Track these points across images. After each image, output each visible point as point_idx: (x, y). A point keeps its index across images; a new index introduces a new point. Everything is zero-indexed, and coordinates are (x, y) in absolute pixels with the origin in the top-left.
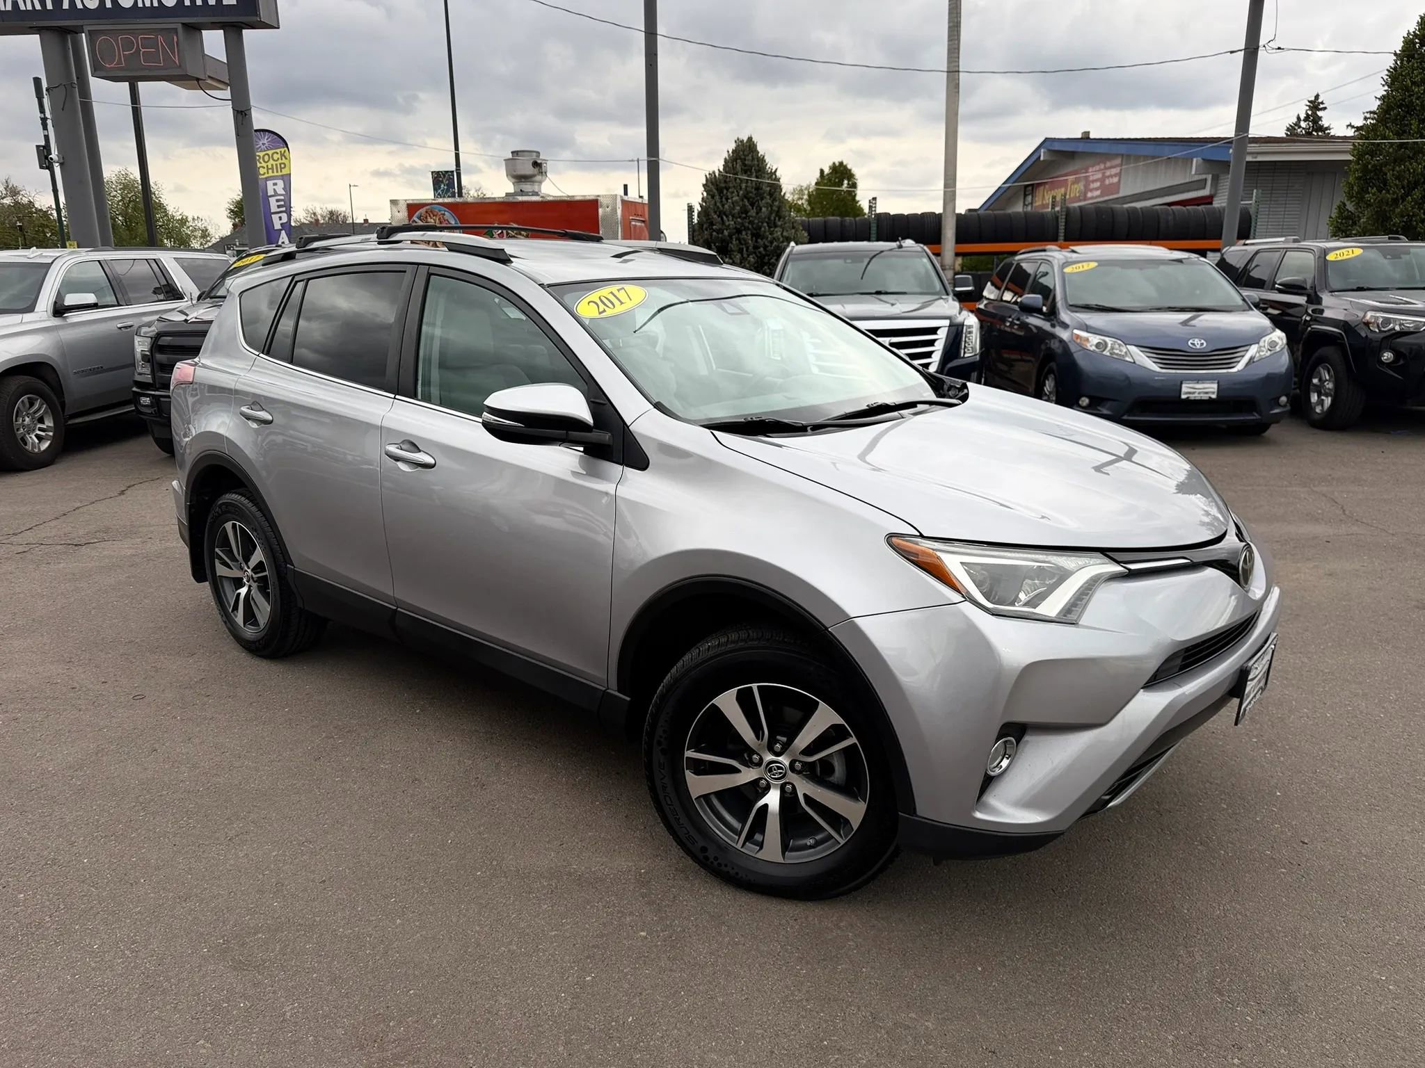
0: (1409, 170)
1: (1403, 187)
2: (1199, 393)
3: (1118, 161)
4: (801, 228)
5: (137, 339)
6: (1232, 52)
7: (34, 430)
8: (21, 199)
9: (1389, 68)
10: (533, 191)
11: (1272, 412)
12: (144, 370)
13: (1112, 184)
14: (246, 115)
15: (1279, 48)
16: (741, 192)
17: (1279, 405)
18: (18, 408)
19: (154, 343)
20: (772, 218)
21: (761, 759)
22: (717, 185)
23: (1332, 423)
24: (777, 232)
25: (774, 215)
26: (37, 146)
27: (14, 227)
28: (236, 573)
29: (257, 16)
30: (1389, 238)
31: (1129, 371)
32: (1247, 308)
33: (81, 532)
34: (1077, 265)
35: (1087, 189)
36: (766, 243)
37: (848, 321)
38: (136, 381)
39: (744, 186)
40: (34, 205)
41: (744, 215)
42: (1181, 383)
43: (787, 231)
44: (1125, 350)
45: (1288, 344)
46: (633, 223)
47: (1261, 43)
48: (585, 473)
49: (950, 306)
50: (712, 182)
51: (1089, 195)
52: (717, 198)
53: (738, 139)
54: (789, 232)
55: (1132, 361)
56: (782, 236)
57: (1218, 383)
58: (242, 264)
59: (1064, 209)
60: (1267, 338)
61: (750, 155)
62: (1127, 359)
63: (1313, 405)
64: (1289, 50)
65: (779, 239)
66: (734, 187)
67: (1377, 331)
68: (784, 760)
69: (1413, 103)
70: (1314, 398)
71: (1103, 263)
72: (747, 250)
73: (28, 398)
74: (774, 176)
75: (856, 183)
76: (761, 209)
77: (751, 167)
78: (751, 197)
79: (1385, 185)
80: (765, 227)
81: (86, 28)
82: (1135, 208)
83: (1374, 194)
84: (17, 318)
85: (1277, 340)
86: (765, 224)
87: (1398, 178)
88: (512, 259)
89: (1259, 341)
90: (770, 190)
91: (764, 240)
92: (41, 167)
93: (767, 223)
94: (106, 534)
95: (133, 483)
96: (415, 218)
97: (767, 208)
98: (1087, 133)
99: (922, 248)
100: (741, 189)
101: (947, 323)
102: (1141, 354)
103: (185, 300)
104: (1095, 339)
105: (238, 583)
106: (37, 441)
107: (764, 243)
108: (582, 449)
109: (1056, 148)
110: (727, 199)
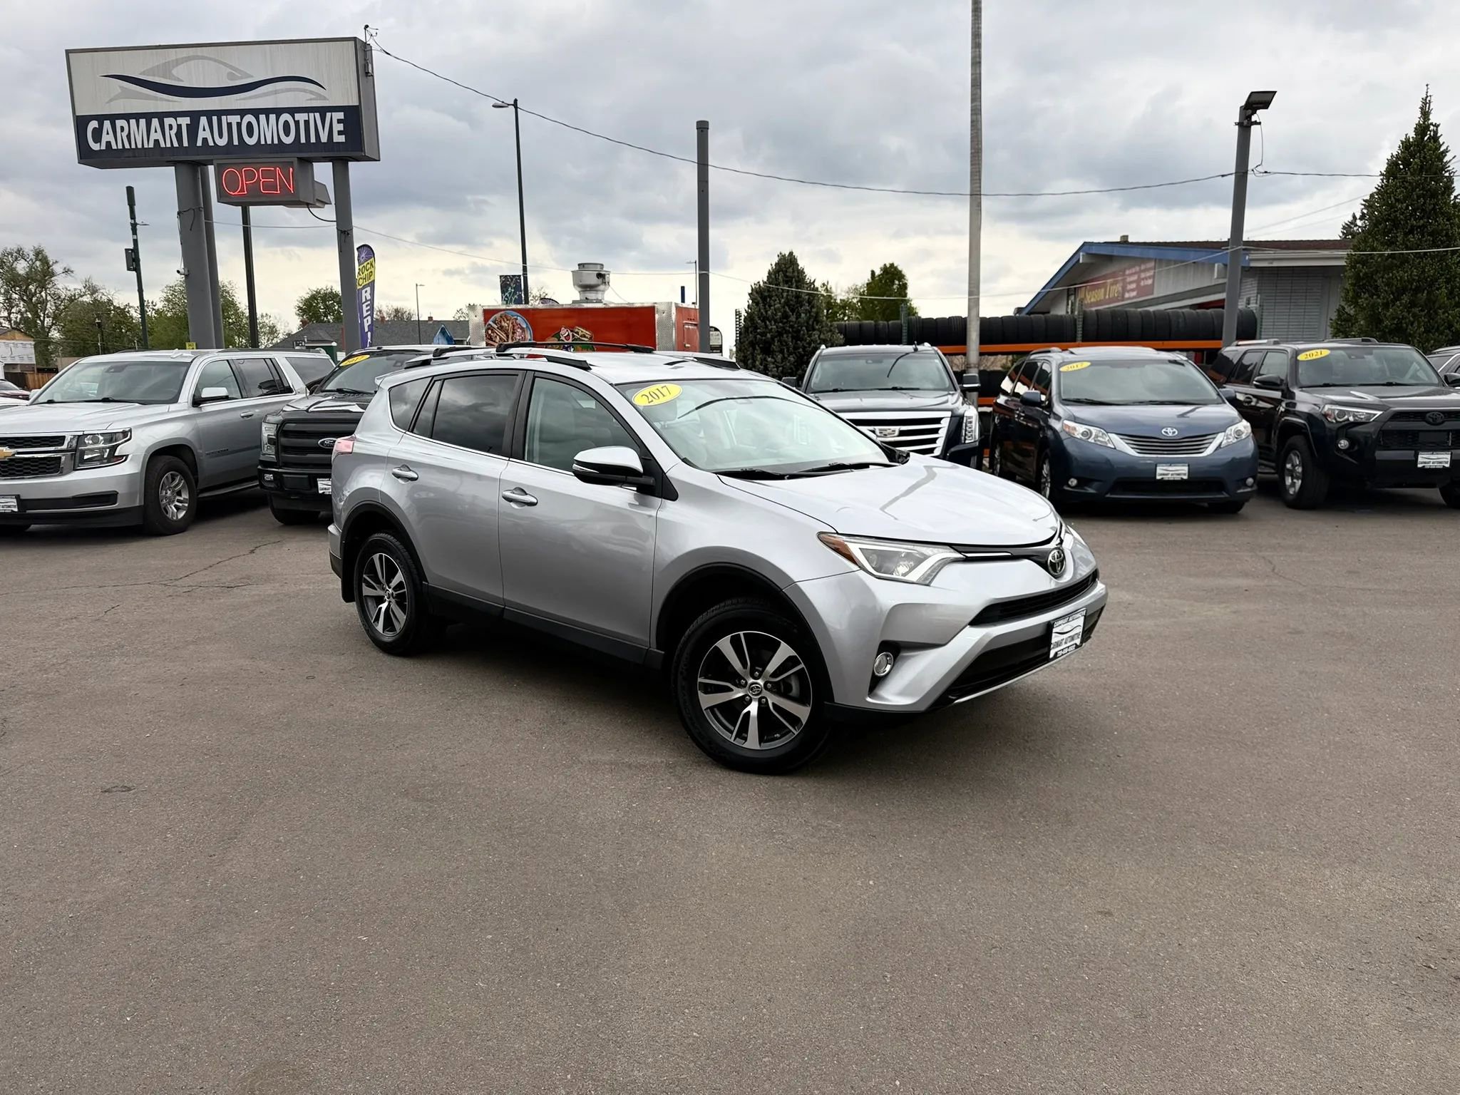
0: (1396, 277)
1: (1393, 293)
2: (1172, 475)
3: (1152, 264)
4: (837, 331)
5: (264, 426)
6: (1223, 176)
7: (173, 501)
8: (101, 297)
9: (1377, 186)
10: (597, 299)
11: (1239, 491)
12: (269, 452)
13: (1147, 285)
14: (348, 234)
15: (1266, 172)
16: (783, 300)
17: (1246, 486)
18: (163, 482)
19: (279, 430)
20: (811, 323)
21: (746, 683)
22: (762, 294)
23: (1303, 503)
24: (814, 335)
25: (812, 320)
26: (126, 250)
27: (93, 324)
28: (379, 592)
29: (362, 151)
30: (1363, 340)
31: (1109, 455)
32: (1221, 401)
33: (229, 579)
34: (1072, 365)
35: (1124, 290)
36: (805, 344)
37: (835, 413)
38: (260, 461)
39: (785, 294)
40: (112, 304)
41: (785, 320)
42: (1156, 466)
43: (824, 334)
44: (1107, 438)
45: (1253, 431)
46: (687, 327)
47: (1250, 167)
48: (637, 503)
49: (954, 401)
50: (757, 293)
51: (1127, 295)
52: (761, 305)
53: (781, 253)
54: (826, 335)
55: (1113, 447)
56: (819, 338)
57: (1189, 466)
58: (349, 363)
59: (1081, 313)
60: (1233, 428)
61: (791, 268)
62: (1109, 445)
63: (1287, 487)
64: (1275, 173)
65: (816, 341)
66: (776, 295)
67: (1334, 421)
68: (761, 682)
69: (1397, 218)
70: (1289, 481)
71: (1094, 363)
72: (788, 351)
73: (171, 474)
74: (812, 286)
75: (906, 284)
76: (800, 315)
77: (792, 278)
78: (791, 305)
79: (1376, 291)
80: (803, 330)
81: (215, 162)
82: (1149, 312)
83: (1366, 299)
84: (164, 408)
85: (1243, 429)
86: (804, 328)
87: (1387, 285)
88: (591, 367)
89: (1226, 429)
90: (809, 298)
91: (803, 342)
92: (129, 269)
93: (806, 327)
94: (247, 580)
95: (258, 545)
96: (490, 322)
97: (806, 315)
98: (1125, 237)
99: (934, 350)
100: (783, 297)
101: (949, 414)
102: (1122, 441)
103: (294, 393)
104: (1081, 429)
105: (380, 600)
106: (175, 510)
107: (803, 345)
108: (635, 489)
109: (1094, 252)
110: (770, 306)
